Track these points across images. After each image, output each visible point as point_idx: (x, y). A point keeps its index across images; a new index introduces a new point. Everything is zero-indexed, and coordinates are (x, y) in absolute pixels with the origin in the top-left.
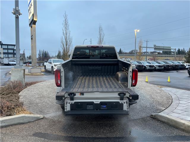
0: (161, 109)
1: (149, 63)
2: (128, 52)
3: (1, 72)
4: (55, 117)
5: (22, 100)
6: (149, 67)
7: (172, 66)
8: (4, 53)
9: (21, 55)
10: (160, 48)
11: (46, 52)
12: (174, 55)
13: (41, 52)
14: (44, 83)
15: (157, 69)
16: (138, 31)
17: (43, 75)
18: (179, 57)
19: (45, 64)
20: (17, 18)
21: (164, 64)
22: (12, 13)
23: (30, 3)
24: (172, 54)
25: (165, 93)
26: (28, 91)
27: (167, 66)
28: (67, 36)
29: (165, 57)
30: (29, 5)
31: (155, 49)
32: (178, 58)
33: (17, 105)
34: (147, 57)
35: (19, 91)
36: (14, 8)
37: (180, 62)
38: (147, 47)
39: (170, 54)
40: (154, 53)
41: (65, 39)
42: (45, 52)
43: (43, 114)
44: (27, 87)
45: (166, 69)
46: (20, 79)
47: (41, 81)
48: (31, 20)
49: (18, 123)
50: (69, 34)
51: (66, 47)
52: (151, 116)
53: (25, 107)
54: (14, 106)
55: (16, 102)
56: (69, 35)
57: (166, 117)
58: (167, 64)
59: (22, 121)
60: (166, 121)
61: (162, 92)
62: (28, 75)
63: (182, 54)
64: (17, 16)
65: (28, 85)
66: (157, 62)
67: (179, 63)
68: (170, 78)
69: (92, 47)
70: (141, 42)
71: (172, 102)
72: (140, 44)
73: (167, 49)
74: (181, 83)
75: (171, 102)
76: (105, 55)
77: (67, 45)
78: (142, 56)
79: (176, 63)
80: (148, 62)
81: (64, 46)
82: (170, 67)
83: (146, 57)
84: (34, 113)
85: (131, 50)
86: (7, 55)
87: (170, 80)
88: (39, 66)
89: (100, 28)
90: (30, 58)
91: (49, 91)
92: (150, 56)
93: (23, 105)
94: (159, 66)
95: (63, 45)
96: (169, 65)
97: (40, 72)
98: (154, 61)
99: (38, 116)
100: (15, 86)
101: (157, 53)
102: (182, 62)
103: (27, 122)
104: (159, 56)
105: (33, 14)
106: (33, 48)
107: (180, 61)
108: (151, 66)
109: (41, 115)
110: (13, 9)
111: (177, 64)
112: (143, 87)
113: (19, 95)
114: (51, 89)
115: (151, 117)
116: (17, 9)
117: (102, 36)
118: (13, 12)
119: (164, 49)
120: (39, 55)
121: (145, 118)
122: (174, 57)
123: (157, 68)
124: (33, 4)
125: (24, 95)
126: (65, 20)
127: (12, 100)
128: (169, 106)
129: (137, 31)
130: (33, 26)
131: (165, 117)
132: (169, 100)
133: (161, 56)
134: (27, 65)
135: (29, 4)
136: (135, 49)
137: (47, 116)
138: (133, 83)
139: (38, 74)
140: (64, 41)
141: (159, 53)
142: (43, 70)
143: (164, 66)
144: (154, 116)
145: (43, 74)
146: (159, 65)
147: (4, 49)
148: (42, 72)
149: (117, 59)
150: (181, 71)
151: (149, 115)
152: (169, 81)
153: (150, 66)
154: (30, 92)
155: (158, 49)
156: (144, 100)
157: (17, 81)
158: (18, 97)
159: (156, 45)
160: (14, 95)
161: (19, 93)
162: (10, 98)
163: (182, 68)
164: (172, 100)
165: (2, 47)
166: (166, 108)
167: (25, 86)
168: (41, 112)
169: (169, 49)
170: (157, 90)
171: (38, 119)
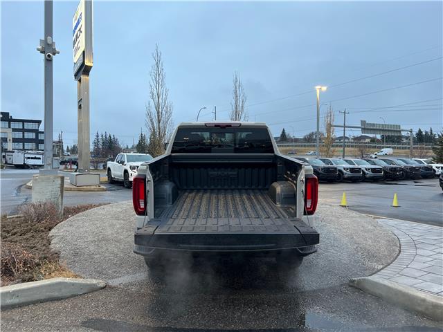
0: (374, 269)
1: (350, 163)
2: (302, 138)
4: (131, 284)
5: (58, 246)
6: (349, 173)
7: (403, 170)
8: (15, 140)
9: (54, 144)
10: (375, 128)
11: (112, 137)
12: (409, 144)
13: (100, 137)
14: (107, 207)
15: (368, 176)
16: (324, 89)
17: (104, 190)
18: (420, 148)
19: (110, 164)
20: (49, 61)
21: (385, 164)
22: (38, 50)
23: (76, 27)
24: (405, 141)
25: (384, 231)
26: (71, 225)
27: (392, 169)
28: (160, 100)
30: (74, 32)
31: (364, 130)
32: (416, 152)
33: (45, 258)
34: (346, 149)
35: (51, 226)
36: (43, 39)
37: (421, 160)
38: (345, 127)
39: (399, 143)
40: (362, 141)
41: (156, 107)
42: (110, 136)
43: (105, 278)
44: (68, 217)
45: (390, 176)
46: (52, 200)
47: (100, 205)
48: (79, 65)
49: (47, 297)
50: (164, 96)
51: (159, 125)
52: (351, 284)
53: (63, 263)
54: (40, 259)
55: (44, 250)
56: (166, 99)
57: (385, 286)
58: (392, 166)
59: (56, 294)
60: (383, 294)
61: (379, 228)
62: (70, 190)
63: (426, 142)
64: (49, 56)
65: (70, 212)
66: (368, 161)
67: (421, 162)
68: (398, 199)
69: (217, 126)
70: (330, 114)
71: (400, 251)
72: (329, 118)
73: (391, 131)
74: (422, 210)
75: (397, 252)
76: (247, 144)
77: (159, 122)
78: (333, 146)
79: (413, 163)
80: (346, 161)
81: (153, 124)
82: (399, 171)
83: (342, 149)
84: (83, 276)
86: (21, 145)
87: (398, 203)
88: (96, 169)
89: (236, 82)
90: (74, 150)
91: (118, 226)
92: (352, 146)
93: (59, 257)
94: (374, 170)
95: (152, 120)
96: (395, 168)
97: (98, 183)
98: (362, 158)
99: (94, 281)
100: (40, 214)
101: (368, 140)
102: (426, 161)
103: (69, 294)
104: (374, 147)
105: (84, 52)
106: (83, 127)
107: (423, 157)
108: (354, 168)
109: (101, 281)
111: (415, 165)
112: (333, 218)
113: (50, 235)
114: (122, 221)
115: (351, 286)
116: (49, 42)
117: (241, 100)
118: (40, 47)
119: (386, 130)
120: (96, 143)
121: (337, 288)
122: (409, 148)
123: (370, 174)
124: (83, 30)
125: (62, 235)
126: (157, 64)
127: (35, 247)
128: (393, 261)
129: (321, 89)
130: (83, 77)
131: (381, 284)
132: (394, 247)
133: (379, 147)
134: (66, 168)
135: (76, 29)
136: (316, 130)
137: (114, 282)
138: (309, 206)
139: (92, 187)
140: (154, 111)
141: (373, 140)
142: (105, 178)
143: (384, 169)
144: (357, 284)
145: (105, 187)
146: (373, 167)
147: (14, 130)
148: (101, 183)
149: (273, 152)
150: (426, 182)
151: (346, 281)
152: (395, 204)
153: (352, 170)
154: (74, 228)
155: (371, 129)
156: (336, 248)
157: (46, 203)
158: (48, 240)
159: (365, 121)
160: (38, 235)
161: (50, 230)
162: (31, 242)
163: (428, 174)
164: (400, 247)
165: (9, 127)
166: (386, 266)
167: (64, 214)
168: (100, 274)
169: (397, 131)
170: (366, 225)
171: (93, 290)
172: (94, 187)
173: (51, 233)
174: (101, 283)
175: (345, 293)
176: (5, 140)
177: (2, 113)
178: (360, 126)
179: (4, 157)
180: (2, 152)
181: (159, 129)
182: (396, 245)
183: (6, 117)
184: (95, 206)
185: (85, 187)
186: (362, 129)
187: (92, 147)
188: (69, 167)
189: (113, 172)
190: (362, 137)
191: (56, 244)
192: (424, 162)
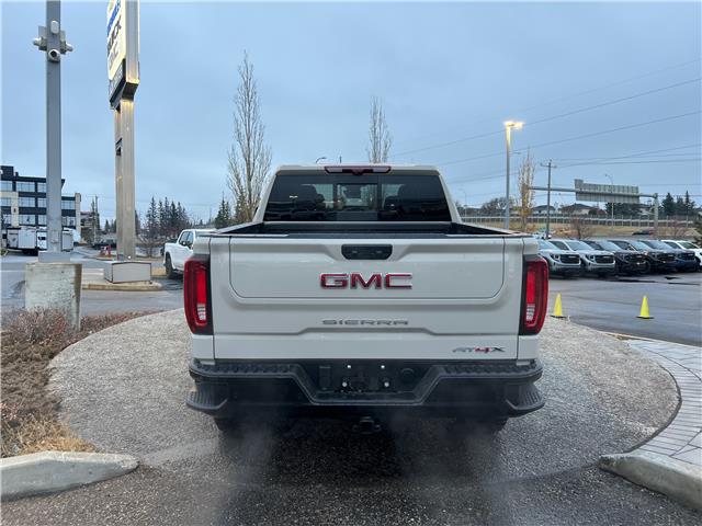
0: (640, 435)
1: (562, 246)
2: (479, 207)
3: (2, 277)
4: (186, 463)
5: (61, 387)
6: (560, 263)
7: (647, 258)
8: (23, 211)
9: (84, 217)
10: (597, 191)
11: (177, 206)
12: (652, 217)
13: (157, 206)
14: (157, 318)
15: (589, 268)
16: (519, 125)
17: (157, 289)
18: (670, 225)
19: (169, 247)
20: (54, 62)
21: (617, 248)
22: (36, 44)
23: (112, 19)
24: (645, 213)
25: (644, 361)
26: (89, 349)
27: (628, 257)
28: (252, 144)
29: (617, 224)
31: (580, 194)
32: (669, 231)
33: (31, 411)
34: (551, 225)
35: (53, 350)
36: (44, 25)
37: (676, 242)
38: (549, 189)
39: (635, 215)
40: (577, 213)
41: (244, 155)
42: (173, 205)
43: (139, 450)
44: (87, 335)
45: (628, 269)
46: (61, 304)
47: (146, 313)
48: (116, 83)
49: (22, 490)
50: (257, 137)
51: (249, 185)
52: (603, 466)
53: (64, 420)
54: (20, 413)
55: (32, 396)
56: (261, 141)
57: (675, 472)
58: (629, 251)
59: (40, 484)
60: (672, 488)
61: (633, 357)
62: (103, 288)
63: (679, 214)
64: (54, 54)
65: (91, 325)
66: (589, 243)
67: (675, 246)
68: (649, 305)
70: (527, 168)
71: (680, 400)
72: (526, 174)
73: (624, 196)
74: (691, 324)
75: (676, 402)
77: (250, 179)
78: (530, 221)
79: (663, 246)
80: (555, 243)
81: (239, 182)
82: (640, 260)
83: (544, 225)
84: (98, 445)
85: (489, 201)
86: (33, 218)
87: (649, 312)
88: (149, 256)
89: (375, 113)
90: (112, 228)
91: (172, 351)
92: (560, 221)
93: (58, 408)
94: (600, 259)
95: (237, 176)
96: (635, 255)
97: (149, 278)
98: (579, 239)
99: (116, 458)
100: (37, 329)
101: (586, 212)
102: (684, 245)
103: (64, 485)
104: (595, 223)
105: (124, 61)
106: (124, 189)
107: (679, 238)
108: (567, 256)
109: (128, 457)
110: (40, 27)
111: (667, 249)
112: (550, 339)
113: (51, 366)
114: (180, 342)
115: (606, 471)
116: (54, 30)
117: (382, 143)
118: (38, 40)
119: (615, 195)
120: (151, 216)
121: (578, 474)
122: (652, 224)
123: (593, 264)
124: (123, 23)
125: (70, 366)
126: (246, 83)
127: (16, 389)
128: (672, 419)
129: (515, 125)
130: (124, 104)
131: (668, 470)
132: (668, 392)
133: (603, 223)
134: (102, 255)
135: (111, 23)
136: (504, 195)
137: (155, 460)
139: (139, 285)
140: (241, 162)
141: (594, 211)
142: (161, 270)
143: (617, 257)
144: (618, 467)
145: (159, 285)
146: (599, 253)
147: (22, 194)
148: (154, 278)
149: (450, 219)
150: (685, 278)
151: (591, 458)
152: (644, 313)
153: (565, 258)
154: (94, 354)
155: (590, 194)
156: (562, 393)
157: (47, 311)
158: (44, 376)
159: (581, 181)
160: (27, 368)
161: (52, 357)
162: (11, 380)
163: (687, 265)
164: (679, 393)
165: (14, 189)
166: (661, 430)
167: (82, 329)
168: (131, 442)
169: (633, 197)
170: (608, 350)
171: (113, 475)
172: (142, 284)
173: (52, 364)
174: (129, 461)
175: (596, 486)
176: (7, 210)
177: (3, 168)
178: (574, 188)
179: (5, 236)
180: (3, 228)
181: (250, 191)
182: (669, 388)
183: (9, 174)
184: (137, 315)
185: (127, 285)
186: (577, 193)
187: (144, 222)
188: (107, 253)
189: (173, 260)
190: (576, 207)
191: (58, 382)
192: (681, 246)
